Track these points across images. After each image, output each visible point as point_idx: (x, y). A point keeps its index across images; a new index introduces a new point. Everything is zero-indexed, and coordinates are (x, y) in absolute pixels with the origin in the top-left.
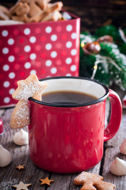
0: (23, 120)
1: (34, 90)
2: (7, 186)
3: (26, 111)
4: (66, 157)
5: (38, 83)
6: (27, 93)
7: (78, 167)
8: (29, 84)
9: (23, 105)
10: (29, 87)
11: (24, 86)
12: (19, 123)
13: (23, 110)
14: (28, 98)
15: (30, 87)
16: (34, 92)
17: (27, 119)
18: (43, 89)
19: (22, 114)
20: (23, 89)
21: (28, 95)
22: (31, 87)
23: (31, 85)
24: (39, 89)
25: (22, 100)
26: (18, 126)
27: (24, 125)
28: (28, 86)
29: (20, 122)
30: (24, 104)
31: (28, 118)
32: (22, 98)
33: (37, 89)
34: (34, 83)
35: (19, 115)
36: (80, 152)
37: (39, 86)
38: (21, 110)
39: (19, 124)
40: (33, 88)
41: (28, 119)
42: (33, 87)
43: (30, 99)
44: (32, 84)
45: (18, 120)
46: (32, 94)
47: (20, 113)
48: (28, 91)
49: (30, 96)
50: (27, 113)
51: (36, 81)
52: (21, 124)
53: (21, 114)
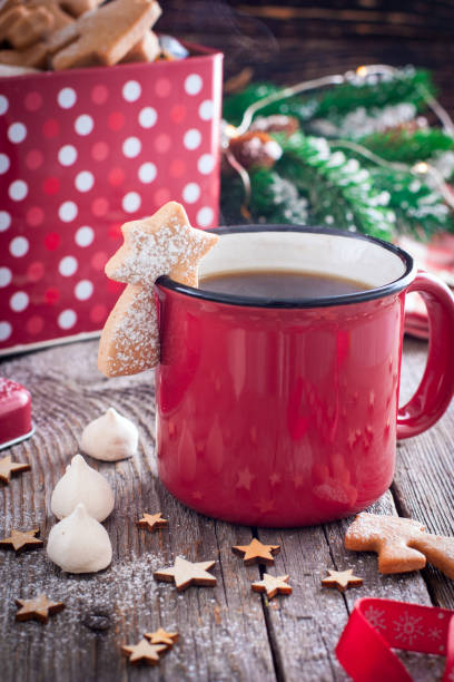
0: (137, 348)
1: (173, 254)
2: (133, 575)
3: (147, 320)
4: (298, 481)
5: (188, 232)
6: (153, 260)
7: (340, 500)
8: (158, 234)
9: (139, 301)
10: (157, 244)
11: (142, 239)
12: (126, 359)
13: (139, 316)
14: (154, 278)
15: (161, 241)
16: (174, 259)
17: (150, 346)
18: (203, 253)
19: (135, 330)
20: (140, 250)
21: (155, 267)
22: (165, 243)
23: (164, 237)
24: (189, 252)
25: (135, 281)
26: (121, 369)
27: (142, 364)
28: (156, 240)
29: (127, 354)
30: (142, 295)
31: (153, 343)
32: (137, 278)
33: (182, 250)
34: (174, 231)
35: (127, 333)
36: (338, 461)
37: (189, 240)
38: (133, 316)
39: (125, 363)
40: (172, 248)
41: (153, 345)
42: (171, 243)
43: (162, 282)
44: (170, 233)
45: (122, 347)
46: (168, 266)
47: (129, 327)
48: (155, 255)
49: (161, 273)
50: (152, 328)
51: (182, 225)
52: (131, 362)
53: (131, 329)
